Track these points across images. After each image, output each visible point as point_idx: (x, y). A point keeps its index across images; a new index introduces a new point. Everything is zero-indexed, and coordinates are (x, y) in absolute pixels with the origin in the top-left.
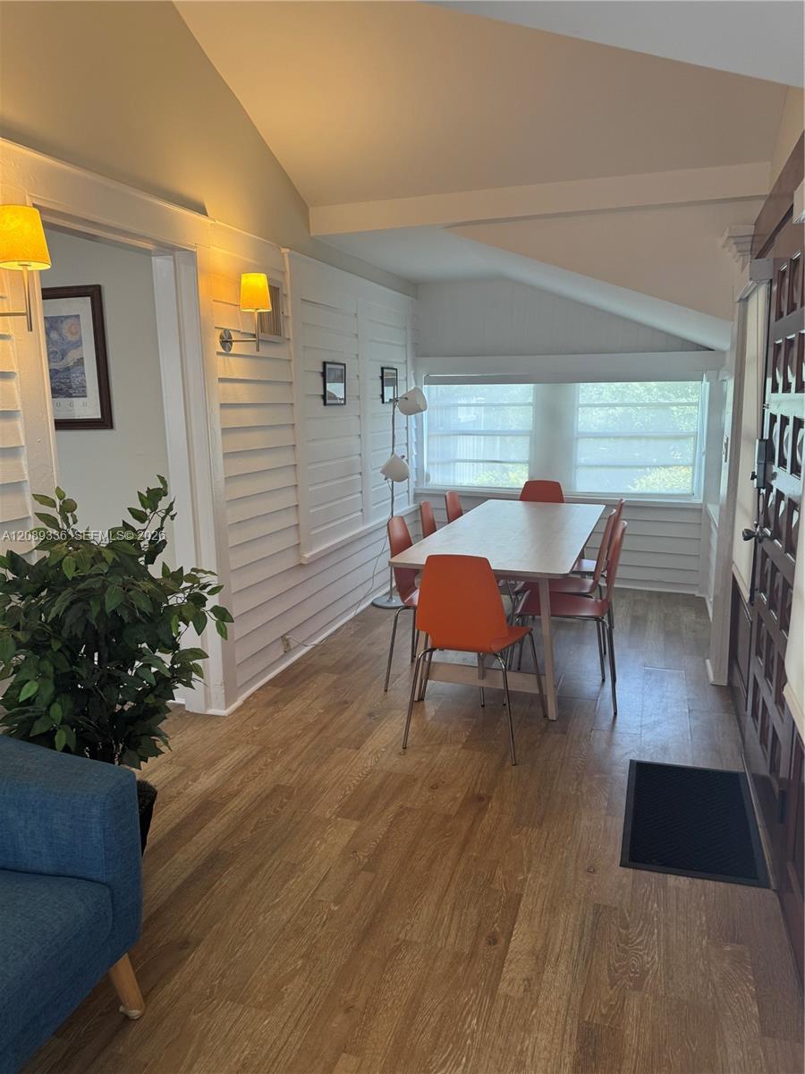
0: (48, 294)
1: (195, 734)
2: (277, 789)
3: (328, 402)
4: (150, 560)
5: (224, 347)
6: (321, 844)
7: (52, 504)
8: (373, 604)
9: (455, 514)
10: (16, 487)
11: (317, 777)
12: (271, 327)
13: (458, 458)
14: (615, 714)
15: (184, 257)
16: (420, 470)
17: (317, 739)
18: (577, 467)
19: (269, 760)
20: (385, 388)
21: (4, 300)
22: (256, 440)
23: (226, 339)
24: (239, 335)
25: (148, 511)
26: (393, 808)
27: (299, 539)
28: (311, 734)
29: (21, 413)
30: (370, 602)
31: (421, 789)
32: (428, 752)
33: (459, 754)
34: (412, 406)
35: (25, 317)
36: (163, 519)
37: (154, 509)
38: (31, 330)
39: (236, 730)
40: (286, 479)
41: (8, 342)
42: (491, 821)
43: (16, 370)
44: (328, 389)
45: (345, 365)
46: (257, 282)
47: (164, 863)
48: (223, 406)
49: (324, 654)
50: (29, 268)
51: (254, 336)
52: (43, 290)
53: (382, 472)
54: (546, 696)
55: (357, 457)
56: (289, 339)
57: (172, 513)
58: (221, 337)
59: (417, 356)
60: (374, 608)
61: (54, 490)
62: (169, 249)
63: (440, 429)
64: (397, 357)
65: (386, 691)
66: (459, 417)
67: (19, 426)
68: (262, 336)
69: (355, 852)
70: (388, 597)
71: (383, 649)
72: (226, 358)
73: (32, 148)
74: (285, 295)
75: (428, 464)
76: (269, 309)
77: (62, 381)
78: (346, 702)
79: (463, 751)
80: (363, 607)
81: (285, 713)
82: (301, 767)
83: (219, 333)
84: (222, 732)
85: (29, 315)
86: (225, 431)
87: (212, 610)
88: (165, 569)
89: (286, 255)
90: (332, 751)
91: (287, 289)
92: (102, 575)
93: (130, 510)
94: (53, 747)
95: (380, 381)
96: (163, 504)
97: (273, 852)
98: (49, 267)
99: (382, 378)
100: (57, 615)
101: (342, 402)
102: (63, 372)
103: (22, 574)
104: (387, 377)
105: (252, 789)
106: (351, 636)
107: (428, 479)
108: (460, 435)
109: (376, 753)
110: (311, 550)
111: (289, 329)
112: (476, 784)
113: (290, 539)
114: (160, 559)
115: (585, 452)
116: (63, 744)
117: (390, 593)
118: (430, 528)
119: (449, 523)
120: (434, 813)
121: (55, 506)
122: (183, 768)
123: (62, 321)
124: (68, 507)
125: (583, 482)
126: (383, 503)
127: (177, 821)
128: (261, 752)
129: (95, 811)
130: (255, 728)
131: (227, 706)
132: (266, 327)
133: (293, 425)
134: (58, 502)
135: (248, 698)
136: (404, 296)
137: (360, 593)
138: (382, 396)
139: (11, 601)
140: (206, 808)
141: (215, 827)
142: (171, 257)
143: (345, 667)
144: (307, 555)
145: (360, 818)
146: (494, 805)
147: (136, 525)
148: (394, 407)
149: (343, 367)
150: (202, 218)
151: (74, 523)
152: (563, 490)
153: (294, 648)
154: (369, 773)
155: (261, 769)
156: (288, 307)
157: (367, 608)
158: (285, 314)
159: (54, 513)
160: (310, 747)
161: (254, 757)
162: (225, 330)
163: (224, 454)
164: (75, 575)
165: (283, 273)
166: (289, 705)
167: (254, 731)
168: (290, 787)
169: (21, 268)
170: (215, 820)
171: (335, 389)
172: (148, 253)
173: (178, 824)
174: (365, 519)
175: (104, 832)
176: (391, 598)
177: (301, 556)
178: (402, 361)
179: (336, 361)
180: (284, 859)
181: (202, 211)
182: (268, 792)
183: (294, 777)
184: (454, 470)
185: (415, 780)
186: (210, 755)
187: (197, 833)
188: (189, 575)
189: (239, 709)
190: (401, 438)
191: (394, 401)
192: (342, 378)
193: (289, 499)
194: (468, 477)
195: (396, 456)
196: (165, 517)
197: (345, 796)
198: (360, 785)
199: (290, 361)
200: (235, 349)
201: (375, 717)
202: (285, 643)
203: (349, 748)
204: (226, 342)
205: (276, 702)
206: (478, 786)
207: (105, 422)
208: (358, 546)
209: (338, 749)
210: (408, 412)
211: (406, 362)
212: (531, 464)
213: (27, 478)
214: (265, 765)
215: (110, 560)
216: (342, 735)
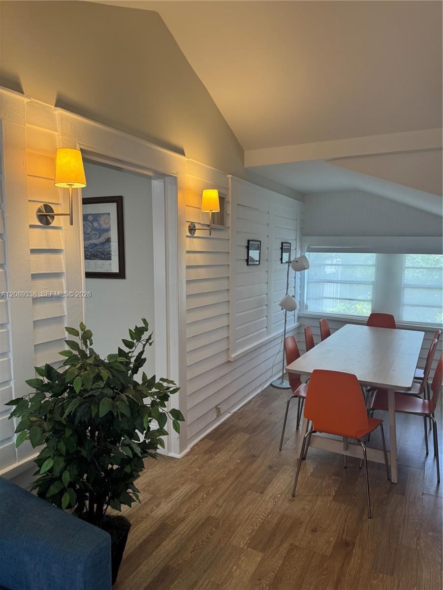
0: (86, 201)
1: (160, 471)
2: (209, 520)
3: (250, 263)
4: (135, 371)
5: (190, 233)
6: (236, 570)
7: (77, 334)
8: (271, 385)
9: (326, 334)
10: (59, 319)
11: (235, 513)
12: (218, 220)
13: (324, 296)
14: (439, 482)
15: (170, 180)
16: (302, 302)
17: (236, 482)
18: (403, 305)
19: (205, 496)
20: (283, 254)
21: (59, 206)
22: (206, 287)
23: (192, 228)
24: (200, 225)
25: (135, 341)
26: (286, 545)
27: (229, 345)
28: (232, 479)
29: (65, 274)
30: (268, 384)
31: (305, 531)
32: (309, 501)
33: (330, 504)
34: (300, 266)
35: (69, 216)
36: (144, 345)
37: (139, 340)
38: (72, 224)
39: (185, 470)
40: (223, 309)
41: (60, 231)
42: (356, 565)
43: (63, 248)
44: (250, 255)
45: (260, 242)
46: (212, 195)
47: (133, 572)
48: (188, 267)
49: (241, 418)
50: (73, 187)
51: (208, 226)
52: (83, 199)
53: (280, 305)
54: (390, 466)
55: (265, 296)
56: (229, 227)
57: (150, 341)
58: (189, 227)
59: (303, 235)
60: (272, 387)
61: (79, 324)
62: (162, 175)
63: (315, 278)
64: (291, 236)
65: (280, 450)
66: (326, 270)
67: (63, 282)
68: (213, 226)
69: (260, 580)
70: (280, 381)
71: (277, 418)
72: (191, 239)
73: (81, 115)
74: (228, 202)
75: (307, 299)
76: (218, 211)
77: (99, 250)
78: (254, 456)
79: (333, 502)
80: (266, 386)
81: (216, 460)
82: (225, 503)
83: (188, 224)
84: (177, 471)
85: (71, 215)
86: (188, 282)
87: (171, 412)
88: (144, 376)
89: (230, 179)
90: (245, 493)
91: (229, 198)
92: (100, 388)
93: (124, 341)
94: (60, 506)
95: (281, 251)
96: (145, 336)
97: (205, 572)
98: (85, 186)
99: (282, 248)
100: (70, 413)
101: (257, 263)
102: (99, 245)
103: (54, 380)
104: (284, 248)
105: (193, 518)
106: (258, 406)
107: (307, 307)
108: (326, 282)
109: (274, 498)
110: (235, 353)
111: (229, 221)
112: (344, 530)
113: (223, 346)
114: (141, 370)
115: (409, 296)
116: (67, 504)
117: (282, 378)
118: (310, 345)
119: (322, 340)
120: (315, 553)
121: (78, 335)
122: (152, 496)
123: (100, 216)
124: (87, 336)
125: (407, 315)
126: (280, 323)
127: (144, 537)
128: (199, 489)
129: (80, 568)
130: (197, 470)
131: (180, 452)
132: (216, 220)
133: (229, 277)
134: (81, 332)
135: (194, 446)
136: (295, 201)
137: (264, 378)
138: (281, 259)
139: (45, 397)
140: (163, 529)
141: (168, 545)
142: (163, 180)
143: (253, 429)
144: (233, 356)
145: (263, 550)
146: (357, 551)
147: (126, 350)
148: (289, 266)
149: (259, 243)
150: (182, 157)
151: (91, 345)
152: (395, 319)
153: (223, 413)
154: (270, 513)
155: (199, 502)
156: (229, 209)
157: (268, 387)
158: (227, 213)
159: (78, 340)
160: (231, 488)
161: (195, 492)
162: (192, 223)
163: (187, 296)
164: (82, 389)
165: (227, 189)
166: (218, 455)
167: (196, 472)
168: (217, 519)
169: (68, 187)
170: (168, 540)
171: (254, 254)
172: (149, 178)
173: (145, 541)
174: (268, 333)
175: (85, 583)
176: (283, 381)
177: (229, 356)
178: (294, 238)
179: (255, 239)
180: (212, 579)
181: (182, 152)
182: (203, 521)
183: (221, 511)
184: (322, 303)
185: (301, 523)
186: (168, 487)
187: (156, 549)
188: (158, 383)
189: (188, 455)
190: (291, 285)
191: (289, 262)
192: (259, 248)
193: (224, 322)
194: (332, 308)
195: (289, 296)
196: (146, 344)
197: (253, 530)
198: (263, 522)
199: (228, 240)
200: (197, 233)
201: (274, 469)
202: (218, 410)
203: (257, 492)
204: (192, 229)
205: (210, 452)
206: (345, 533)
207: (121, 275)
208: (264, 349)
209: (250, 492)
210: (296, 269)
211: (296, 239)
212: (374, 302)
213: (66, 314)
214: (202, 499)
215: (105, 379)
216: (252, 481)
